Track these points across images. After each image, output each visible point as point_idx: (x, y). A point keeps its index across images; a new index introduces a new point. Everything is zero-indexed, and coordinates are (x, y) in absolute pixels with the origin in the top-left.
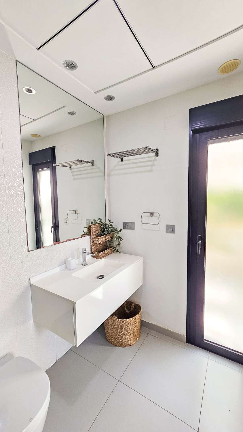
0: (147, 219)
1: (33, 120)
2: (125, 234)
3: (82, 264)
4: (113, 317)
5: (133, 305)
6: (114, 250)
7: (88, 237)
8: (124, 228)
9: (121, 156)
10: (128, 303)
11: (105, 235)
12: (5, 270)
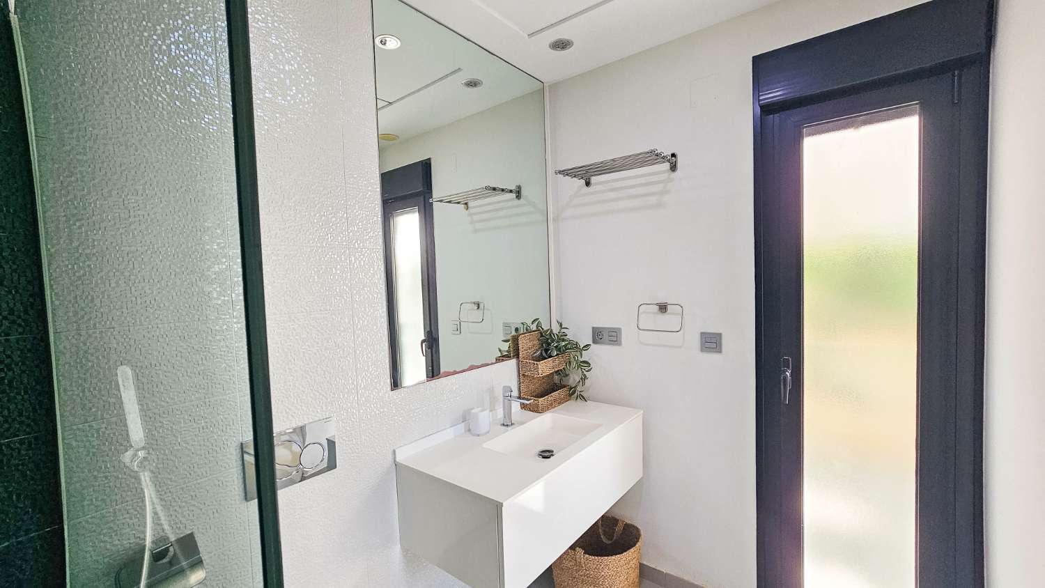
0: (651, 319)
1: (386, 103)
2: (598, 355)
3: (502, 423)
4: (574, 550)
5: (619, 529)
6: (573, 393)
7: (513, 362)
8: (595, 342)
9: (586, 174)
10: (608, 522)
11: (551, 357)
12: (348, 428)
